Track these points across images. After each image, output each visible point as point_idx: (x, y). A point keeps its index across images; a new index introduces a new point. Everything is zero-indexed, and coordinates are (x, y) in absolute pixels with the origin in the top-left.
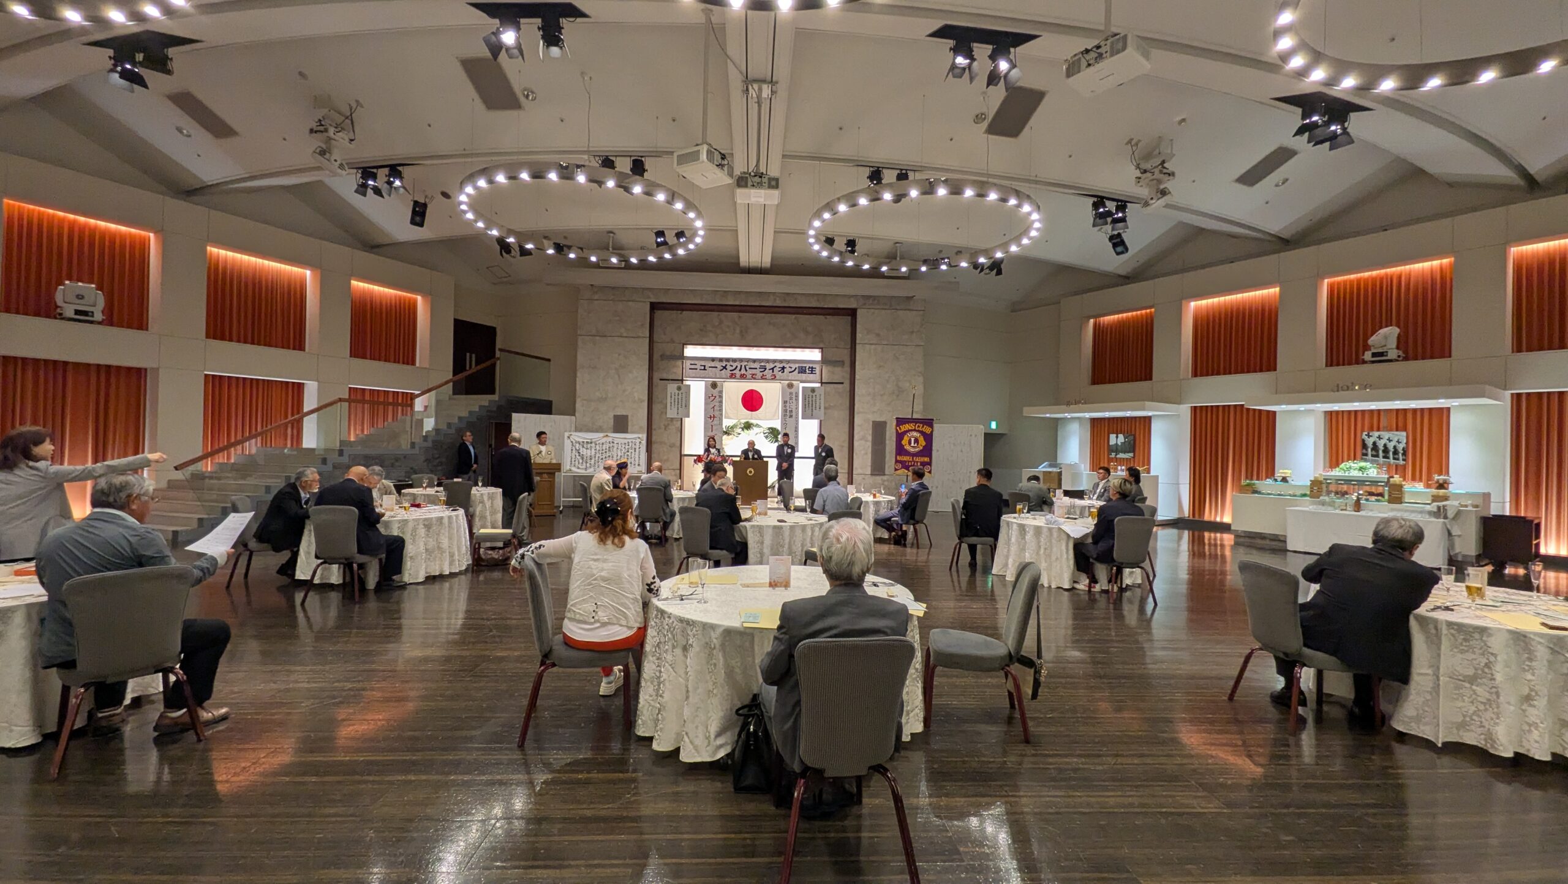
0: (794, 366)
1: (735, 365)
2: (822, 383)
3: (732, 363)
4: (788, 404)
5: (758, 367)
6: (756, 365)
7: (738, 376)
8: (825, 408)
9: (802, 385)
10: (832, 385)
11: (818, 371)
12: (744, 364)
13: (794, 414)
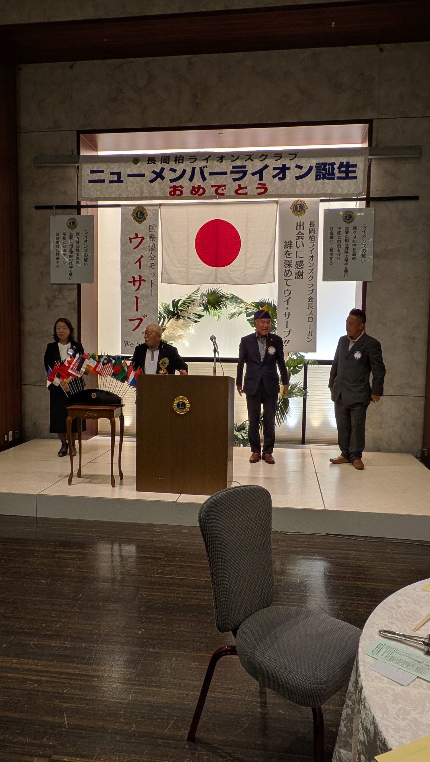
0: (306, 163)
1: (180, 167)
2: (369, 200)
3: (173, 164)
4: (294, 249)
5: (229, 169)
6: (226, 166)
7: (187, 191)
8: (376, 256)
9: (323, 206)
10: (391, 205)
11: (360, 172)
12: (198, 165)
13: (306, 270)
